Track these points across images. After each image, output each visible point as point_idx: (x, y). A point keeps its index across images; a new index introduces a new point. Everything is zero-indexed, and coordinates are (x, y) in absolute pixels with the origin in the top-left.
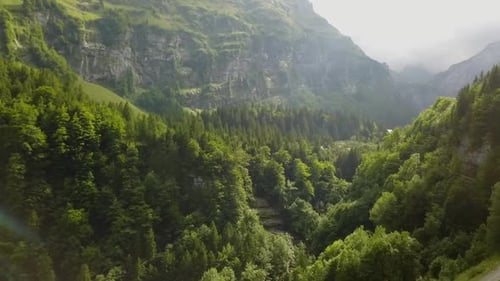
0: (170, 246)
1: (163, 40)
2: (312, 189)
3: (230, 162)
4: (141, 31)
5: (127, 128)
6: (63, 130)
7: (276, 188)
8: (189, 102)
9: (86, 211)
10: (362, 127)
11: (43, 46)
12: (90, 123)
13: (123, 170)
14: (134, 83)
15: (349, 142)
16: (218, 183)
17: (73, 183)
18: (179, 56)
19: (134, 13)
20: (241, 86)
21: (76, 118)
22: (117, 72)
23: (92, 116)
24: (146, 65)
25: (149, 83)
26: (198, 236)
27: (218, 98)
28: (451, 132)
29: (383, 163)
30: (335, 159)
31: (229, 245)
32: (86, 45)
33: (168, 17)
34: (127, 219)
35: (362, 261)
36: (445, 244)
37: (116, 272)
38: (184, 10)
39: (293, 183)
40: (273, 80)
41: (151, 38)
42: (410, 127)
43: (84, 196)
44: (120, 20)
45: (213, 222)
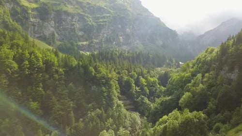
0: (81, 119)
1: (70, 18)
2: (148, 91)
3: (109, 78)
4: (59, 13)
5: (58, 61)
6: (27, 62)
7: (131, 90)
8: (83, 48)
9: (39, 103)
10: (168, 61)
11: (10, 20)
12: (40, 59)
13: (57, 82)
14: (56, 39)
15: (162, 68)
16: (104, 88)
17: (32, 89)
18: (78, 26)
19: (55, 4)
20: (108, 41)
21: (33, 56)
22: (47, 33)
23: (41, 56)
24: (61, 30)
25: (63, 39)
26: (95, 115)
27: (97, 46)
28: (217, 64)
29: (183, 78)
30: (158, 76)
31: (110, 118)
32: (32, 20)
33: (72, 7)
34: (60, 107)
35: (179, 126)
36: (219, 117)
37: (56, 133)
38: (80, 4)
39: (139, 88)
40: (123, 38)
41: (64, 17)
42: (194, 61)
43: (38, 95)
44: (49, 8)
45: (102, 108)
